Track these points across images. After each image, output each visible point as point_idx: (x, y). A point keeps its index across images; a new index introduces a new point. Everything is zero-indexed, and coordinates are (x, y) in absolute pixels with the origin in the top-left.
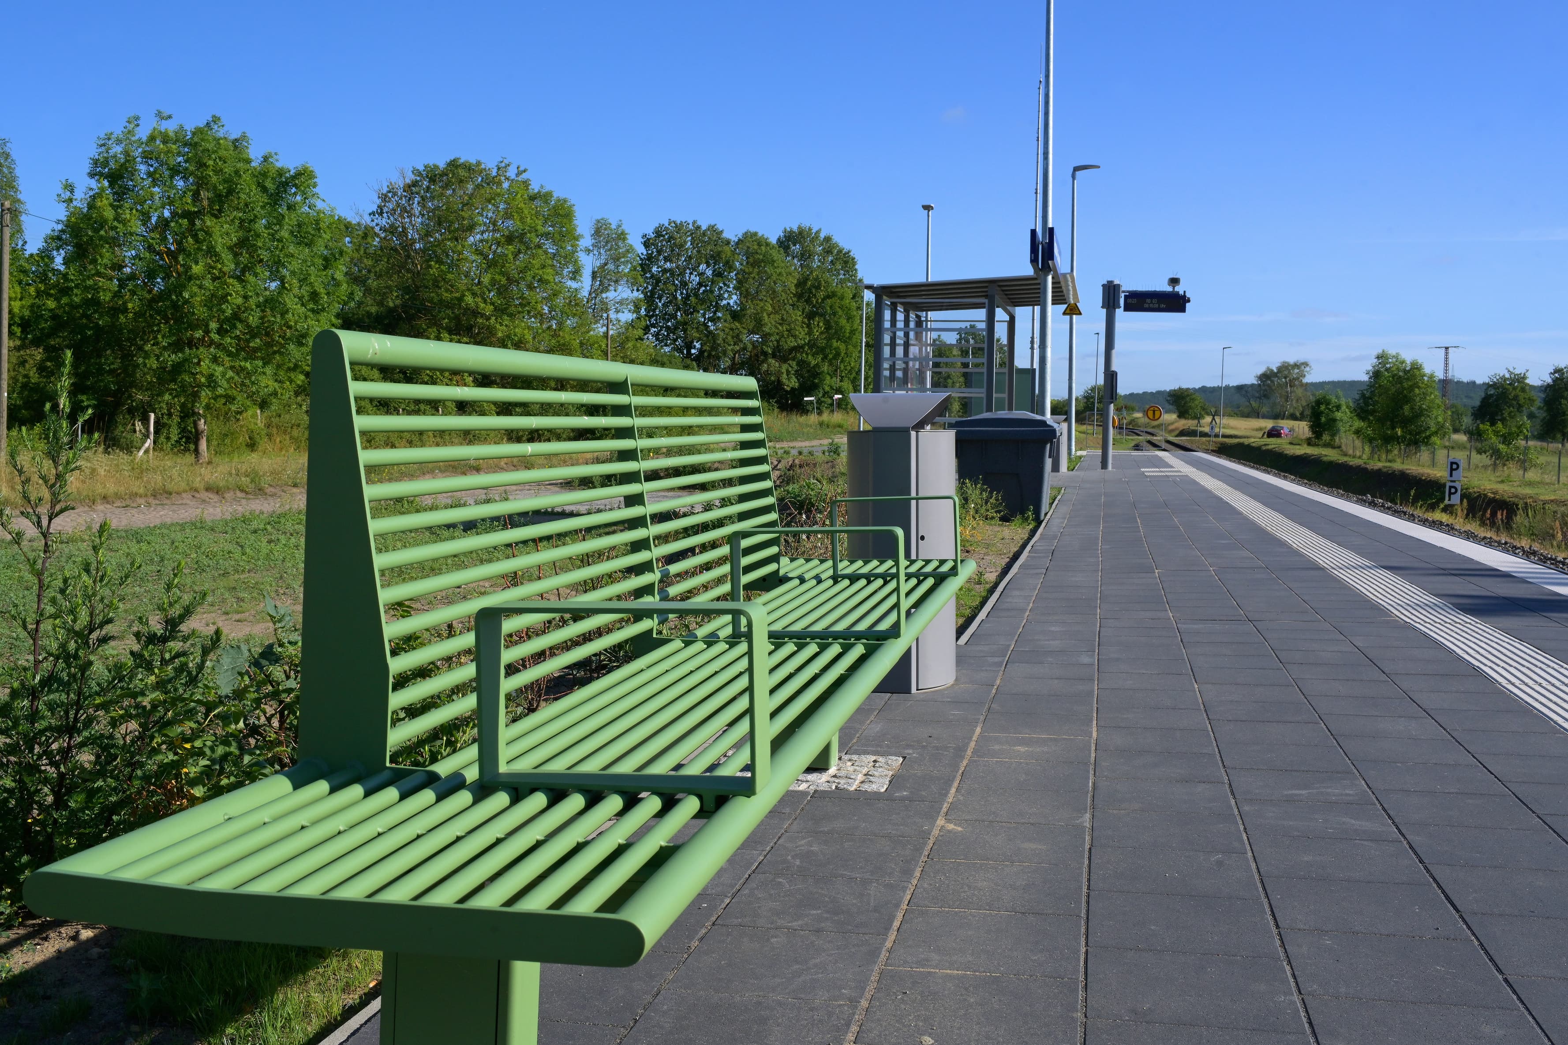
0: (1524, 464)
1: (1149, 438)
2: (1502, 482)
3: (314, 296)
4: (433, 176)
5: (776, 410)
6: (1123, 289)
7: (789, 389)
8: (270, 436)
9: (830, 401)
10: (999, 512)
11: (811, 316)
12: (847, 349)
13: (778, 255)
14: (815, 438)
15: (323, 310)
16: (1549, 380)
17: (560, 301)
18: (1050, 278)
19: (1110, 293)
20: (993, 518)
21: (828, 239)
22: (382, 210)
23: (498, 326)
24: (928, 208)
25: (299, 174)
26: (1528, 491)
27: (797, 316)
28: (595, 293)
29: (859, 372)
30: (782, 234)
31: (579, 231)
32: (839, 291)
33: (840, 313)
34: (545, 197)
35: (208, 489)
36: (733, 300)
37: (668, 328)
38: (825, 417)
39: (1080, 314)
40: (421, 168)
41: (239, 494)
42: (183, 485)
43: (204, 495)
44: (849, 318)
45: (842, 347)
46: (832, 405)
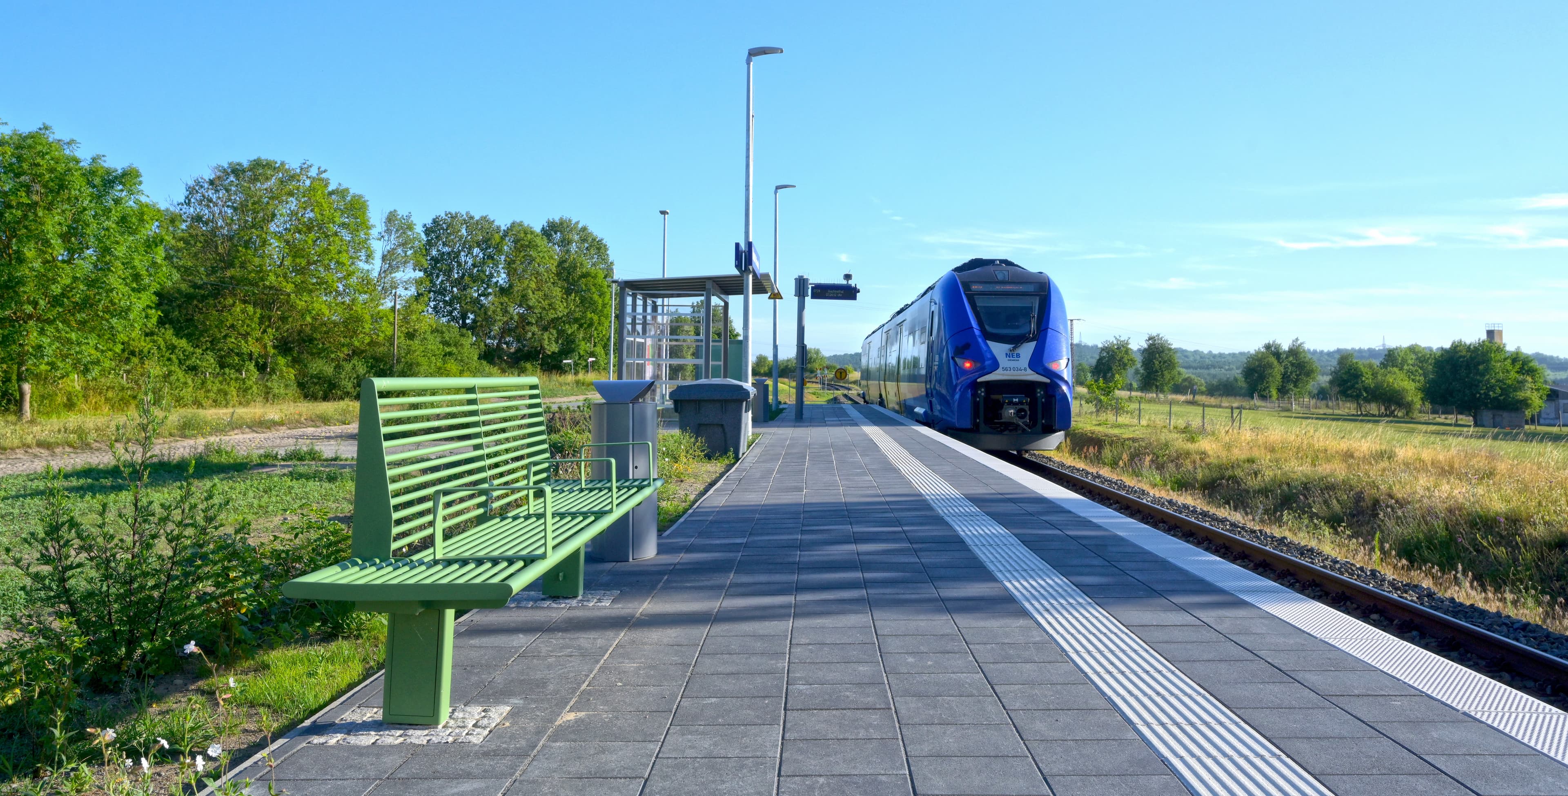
0: (1118, 409)
1: (846, 392)
2: (1099, 425)
3: (137, 277)
4: (236, 171)
5: (539, 370)
6: (810, 282)
7: (549, 353)
8: (86, 397)
9: (584, 364)
10: (703, 451)
11: (568, 292)
12: (599, 320)
13: (542, 242)
14: (572, 395)
15: (144, 289)
16: (1146, 346)
17: (353, 280)
18: (751, 276)
19: (801, 284)
20: (699, 456)
21: (584, 229)
22: (189, 200)
23: (298, 302)
24: (663, 213)
25: (125, 174)
26: (1116, 431)
27: (557, 292)
28: (384, 273)
29: (609, 339)
30: (546, 224)
31: (372, 222)
32: (593, 271)
33: (594, 290)
34: (341, 193)
35: (40, 444)
36: (502, 278)
37: (445, 302)
38: (581, 376)
39: (781, 298)
40: (226, 166)
41: (67, 449)
42: (16, 442)
43: (36, 450)
44: (602, 295)
45: (596, 318)
46: (586, 366)
